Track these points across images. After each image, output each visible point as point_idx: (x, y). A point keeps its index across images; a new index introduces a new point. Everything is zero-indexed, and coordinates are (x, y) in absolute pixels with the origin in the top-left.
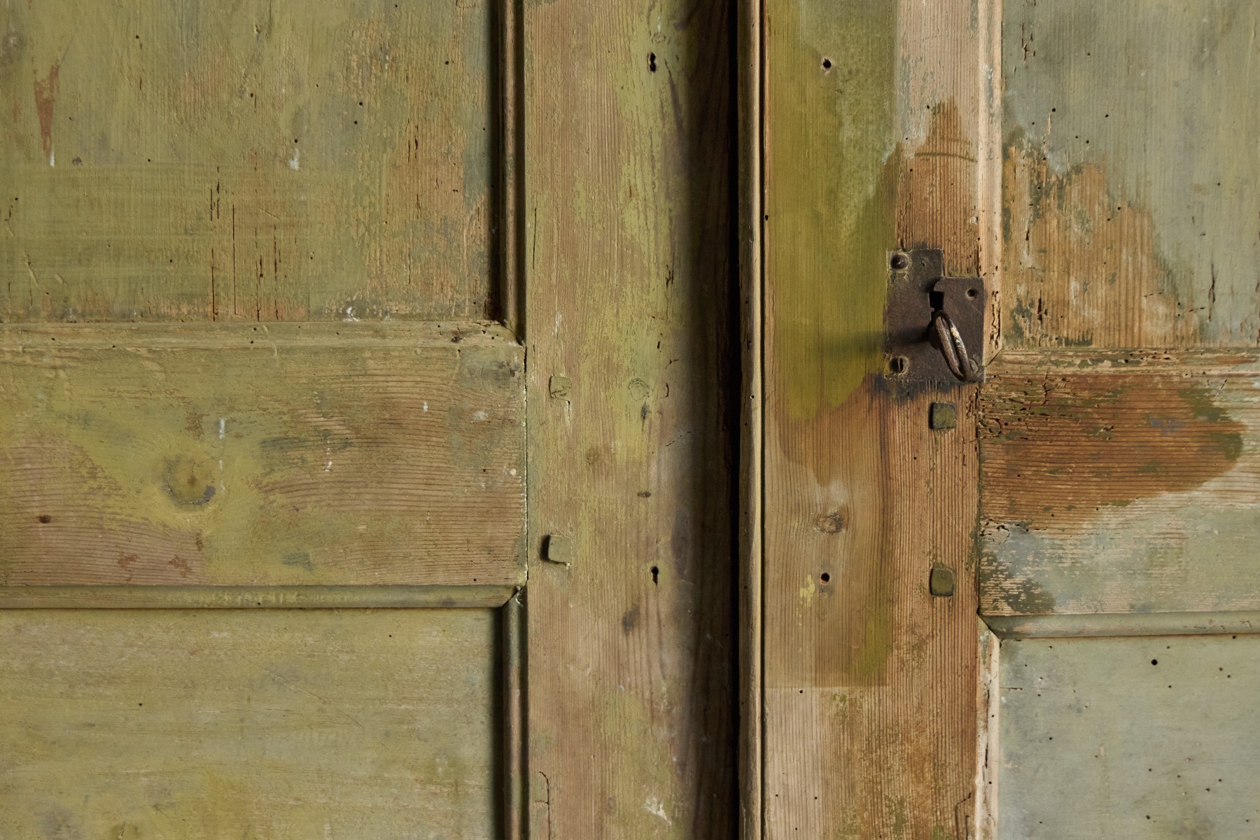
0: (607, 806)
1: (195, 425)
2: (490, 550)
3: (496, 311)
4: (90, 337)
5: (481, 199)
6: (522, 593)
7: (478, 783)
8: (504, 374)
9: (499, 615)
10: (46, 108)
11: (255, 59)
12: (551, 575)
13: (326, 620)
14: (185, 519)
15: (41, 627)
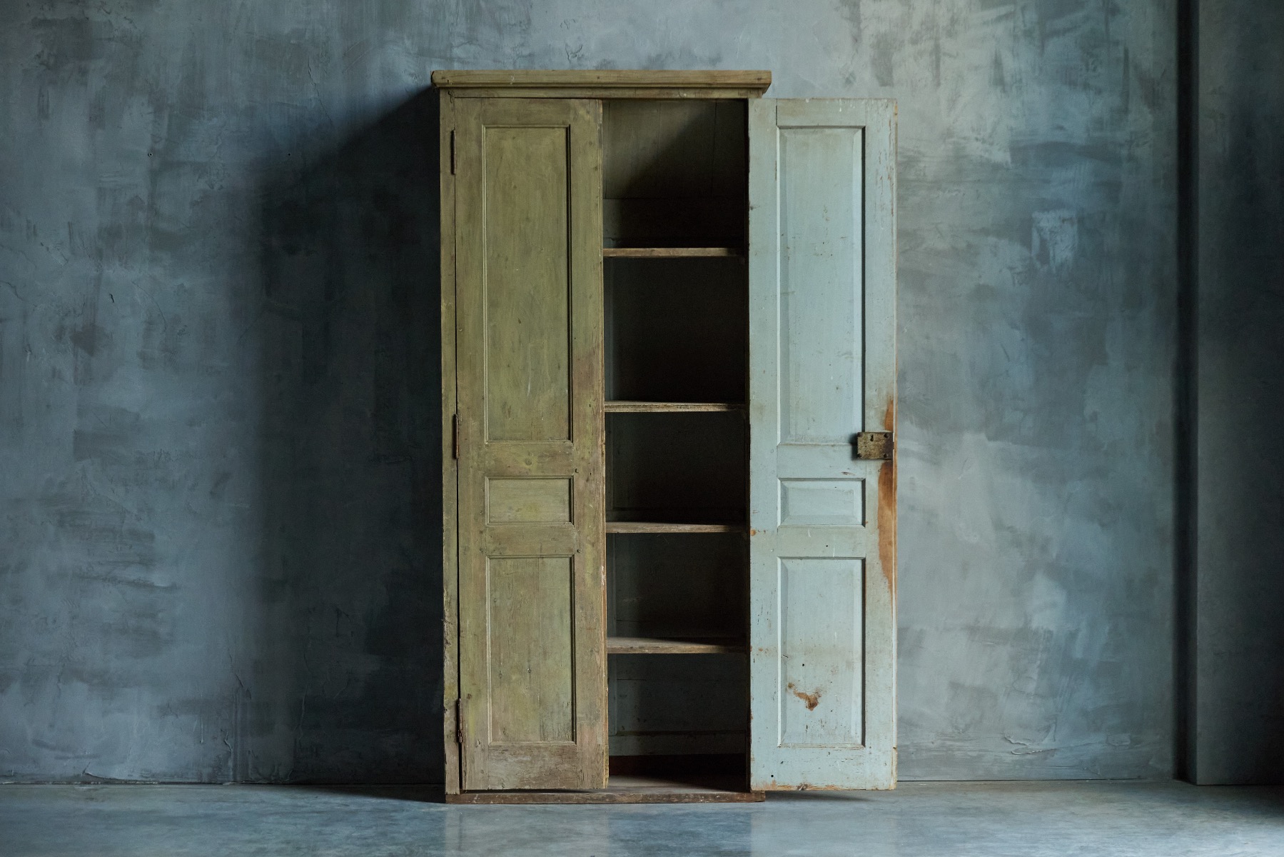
0: (584, 505)
1: (529, 455)
2: (569, 471)
3: (569, 439)
4: (514, 442)
5: (567, 424)
6: (573, 476)
7: (567, 502)
8: (571, 447)
9: (570, 480)
10: (509, 412)
11: (537, 405)
12: (577, 474)
13: (547, 481)
14: (527, 467)
15: (508, 481)
